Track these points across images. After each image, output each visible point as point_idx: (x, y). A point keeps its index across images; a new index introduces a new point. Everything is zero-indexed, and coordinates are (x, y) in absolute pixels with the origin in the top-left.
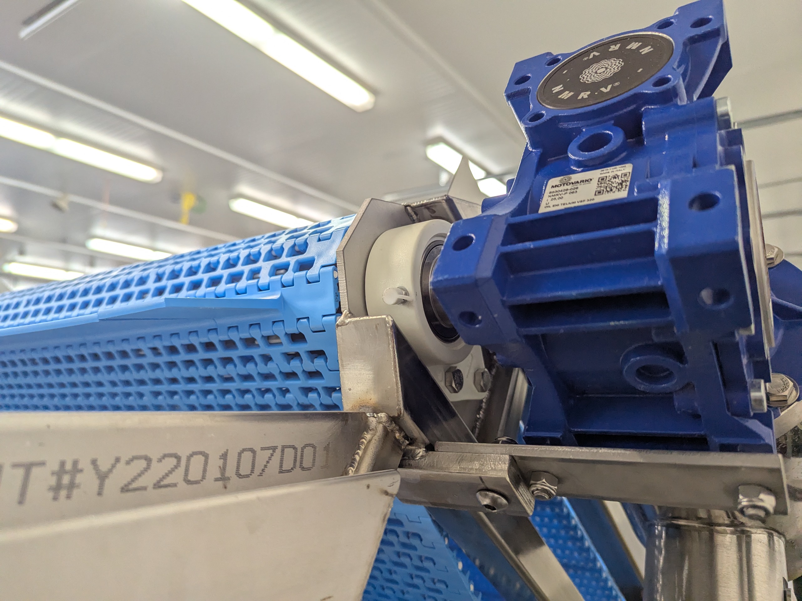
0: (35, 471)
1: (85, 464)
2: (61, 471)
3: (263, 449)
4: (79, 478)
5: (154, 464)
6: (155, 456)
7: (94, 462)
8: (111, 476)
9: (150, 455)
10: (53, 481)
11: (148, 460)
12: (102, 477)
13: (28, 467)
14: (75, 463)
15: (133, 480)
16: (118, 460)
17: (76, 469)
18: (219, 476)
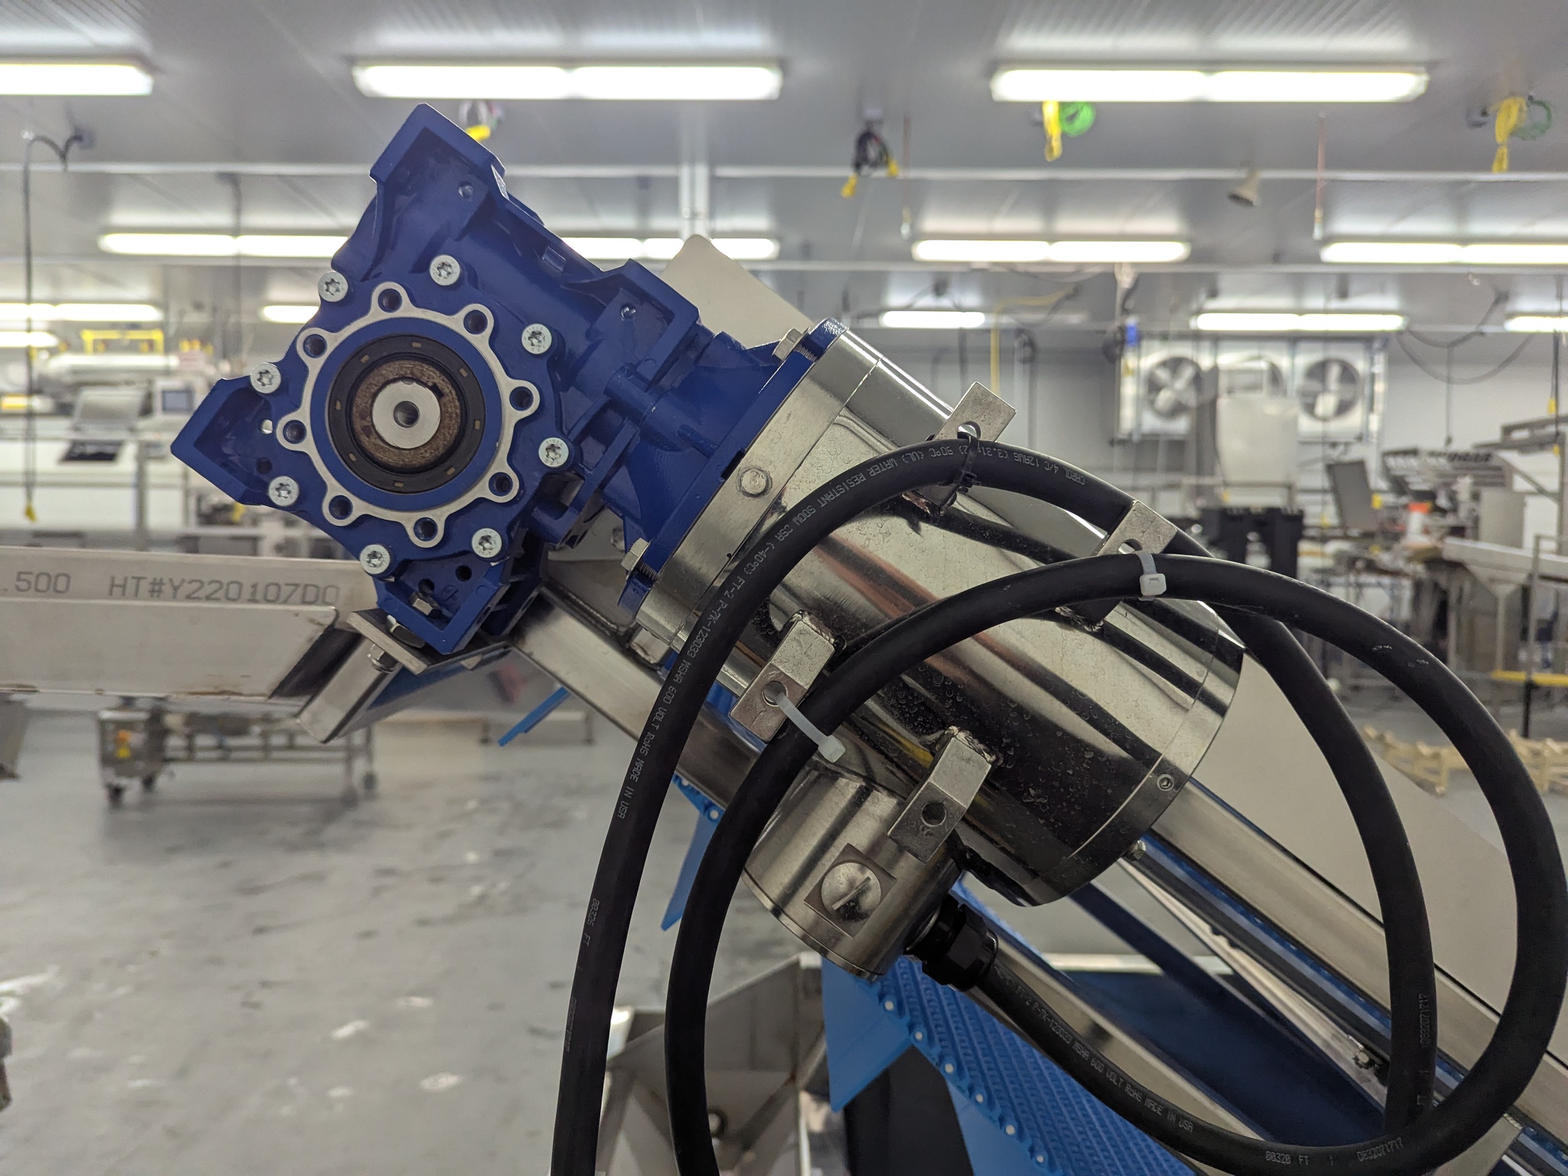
0: (142, 582)
1: (166, 581)
2: (154, 583)
3: (287, 585)
4: (164, 588)
5: (206, 586)
6: (206, 580)
7: (171, 580)
8: (181, 588)
9: (204, 580)
10: (150, 587)
11: (202, 582)
12: (176, 589)
13: (139, 579)
14: (161, 580)
15: (194, 593)
16: (183, 581)
17: (161, 583)
18: (250, 598)
